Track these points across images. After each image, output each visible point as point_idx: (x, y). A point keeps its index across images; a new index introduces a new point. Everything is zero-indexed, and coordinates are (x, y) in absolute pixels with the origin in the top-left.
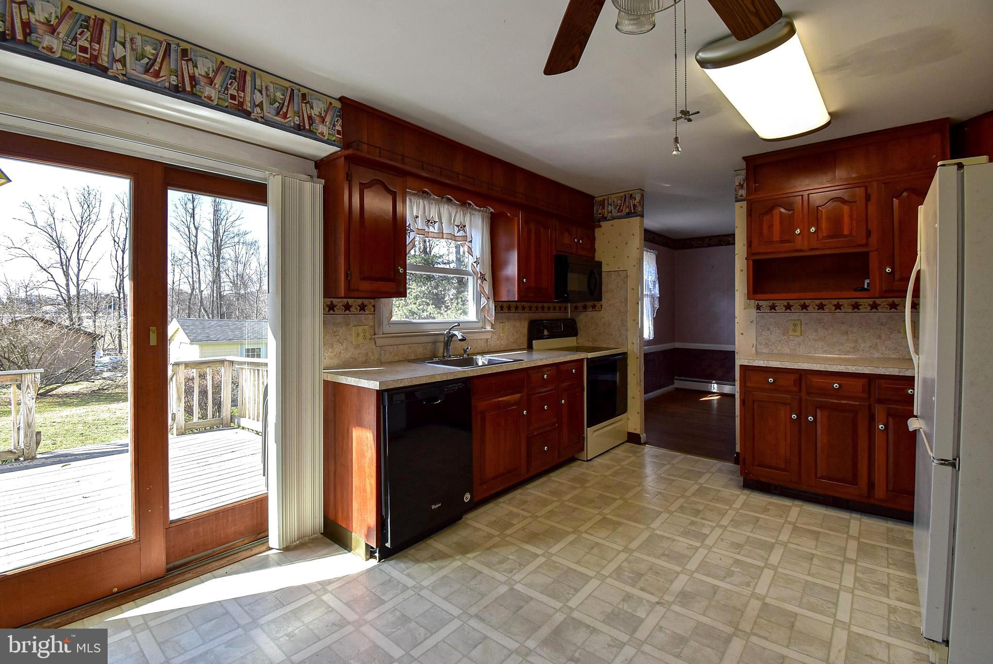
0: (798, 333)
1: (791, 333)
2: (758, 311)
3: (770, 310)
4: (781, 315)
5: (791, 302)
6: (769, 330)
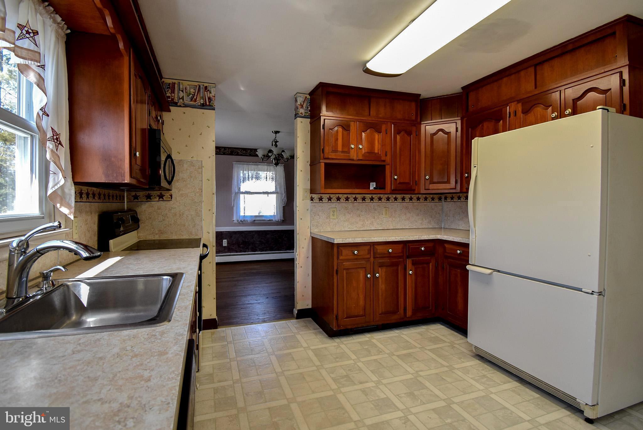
0: (335, 217)
1: (332, 217)
2: (312, 202)
3: (319, 201)
4: (326, 205)
5: (332, 196)
6: (318, 215)
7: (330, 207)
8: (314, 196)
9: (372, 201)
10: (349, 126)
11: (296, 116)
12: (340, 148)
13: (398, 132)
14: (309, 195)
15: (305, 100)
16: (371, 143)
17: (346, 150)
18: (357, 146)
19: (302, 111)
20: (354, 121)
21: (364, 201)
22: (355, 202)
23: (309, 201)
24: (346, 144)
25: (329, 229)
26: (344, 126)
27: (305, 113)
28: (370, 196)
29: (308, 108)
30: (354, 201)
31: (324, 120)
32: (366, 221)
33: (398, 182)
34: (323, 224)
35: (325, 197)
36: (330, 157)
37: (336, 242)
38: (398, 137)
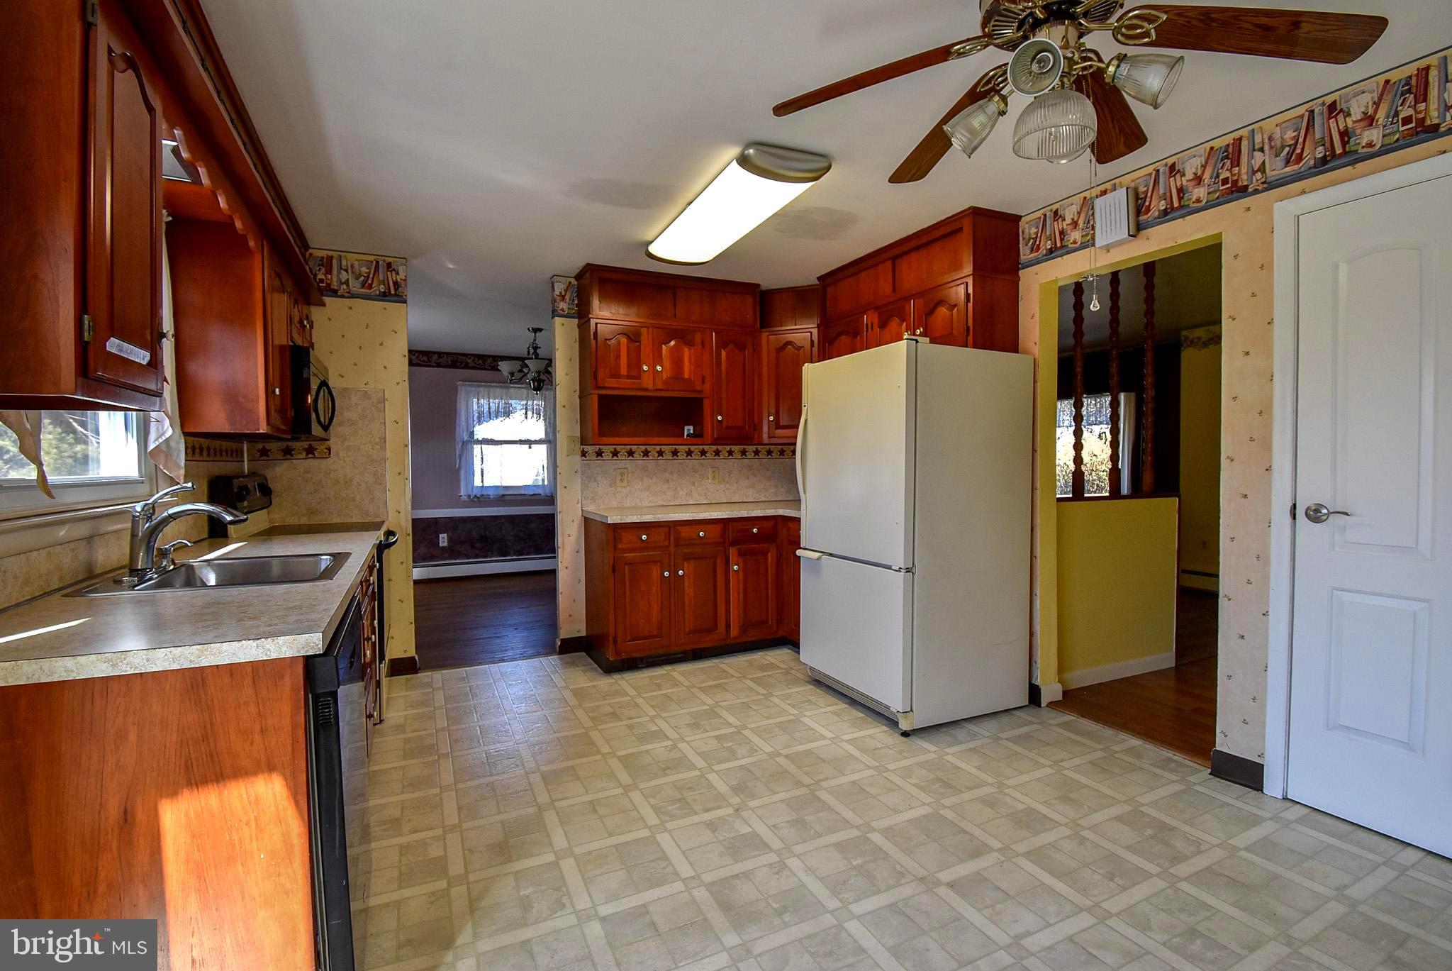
0: (625, 483)
1: (619, 483)
2: (584, 458)
3: (597, 457)
4: (610, 465)
5: (619, 448)
6: (595, 481)
7: (616, 467)
8: (587, 448)
9: (689, 457)
10: (638, 335)
11: (555, 313)
12: (624, 371)
13: (723, 344)
14: (578, 448)
15: (567, 288)
16: (677, 363)
17: (634, 373)
18: (653, 367)
19: (563, 305)
20: (648, 328)
21: (675, 457)
22: (660, 457)
23: (578, 458)
24: (635, 363)
25: (615, 504)
26: (631, 336)
27: (569, 309)
28: (686, 448)
29: (573, 300)
30: (658, 457)
31: (596, 324)
32: (679, 489)
33: (724, 424)
34: (605, 495)
35: (607, 450)
36: (607, 385)
37: (610, 521)
38: (723, 353)
